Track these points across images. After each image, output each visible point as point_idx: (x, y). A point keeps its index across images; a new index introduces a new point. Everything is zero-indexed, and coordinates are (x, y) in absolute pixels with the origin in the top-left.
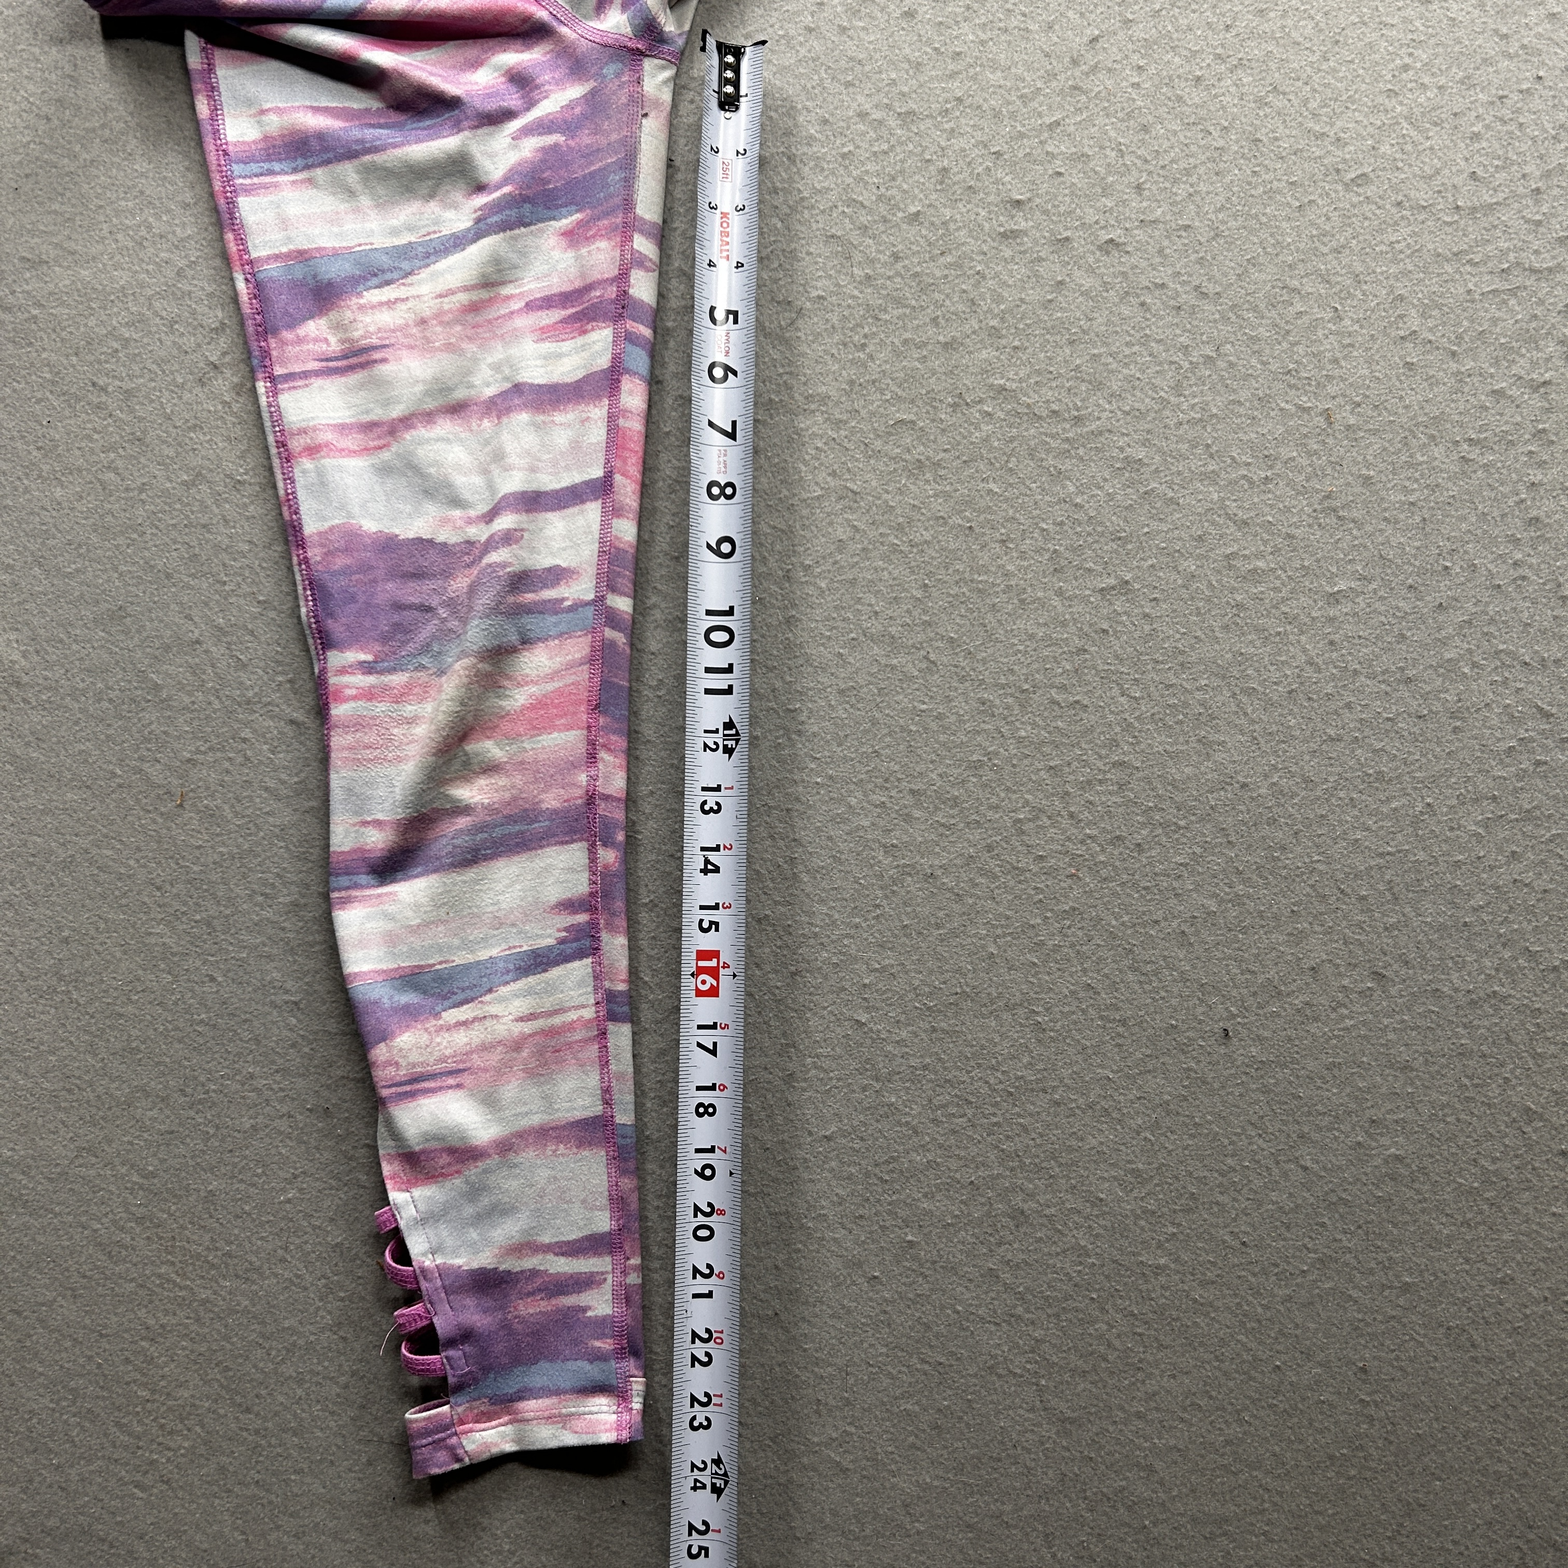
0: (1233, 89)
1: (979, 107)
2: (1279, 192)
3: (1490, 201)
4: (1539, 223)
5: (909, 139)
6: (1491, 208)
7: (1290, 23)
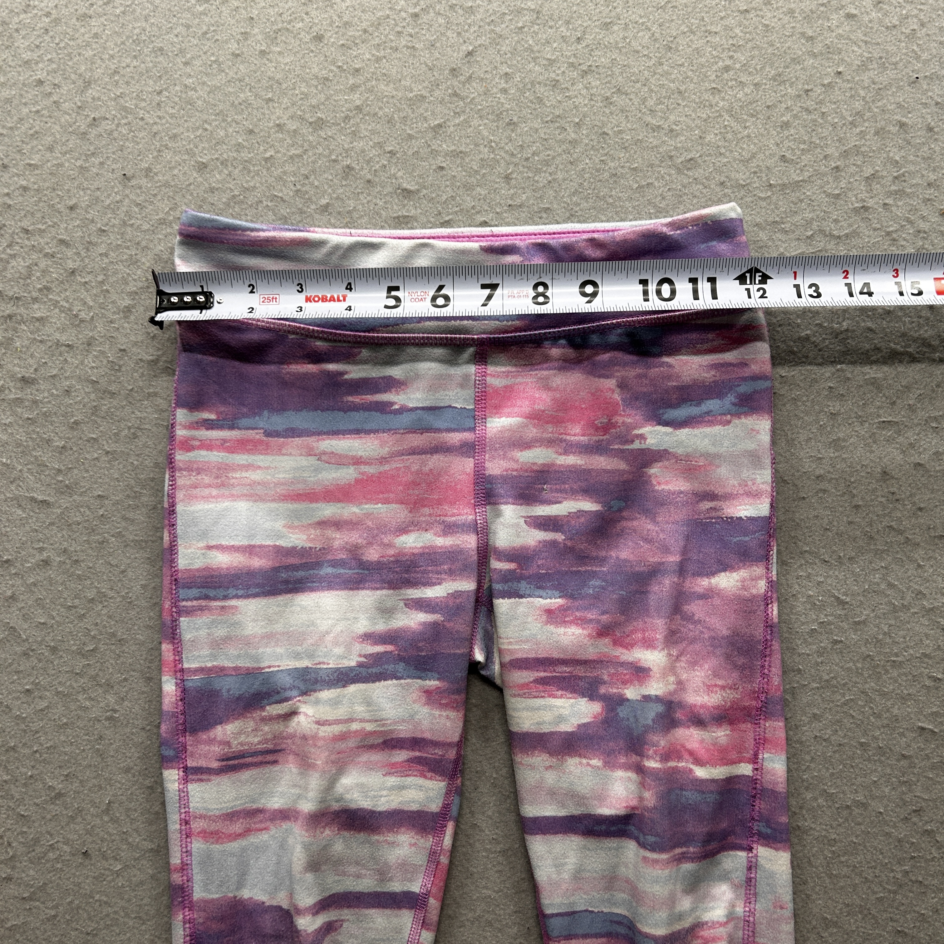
0: (584, 92)
1: (376, 114)
2: (623, 176)
3: (797, 179)
4: (837, 196)
5: (319, 143)
6: (797, 185)
7: (630, 34)
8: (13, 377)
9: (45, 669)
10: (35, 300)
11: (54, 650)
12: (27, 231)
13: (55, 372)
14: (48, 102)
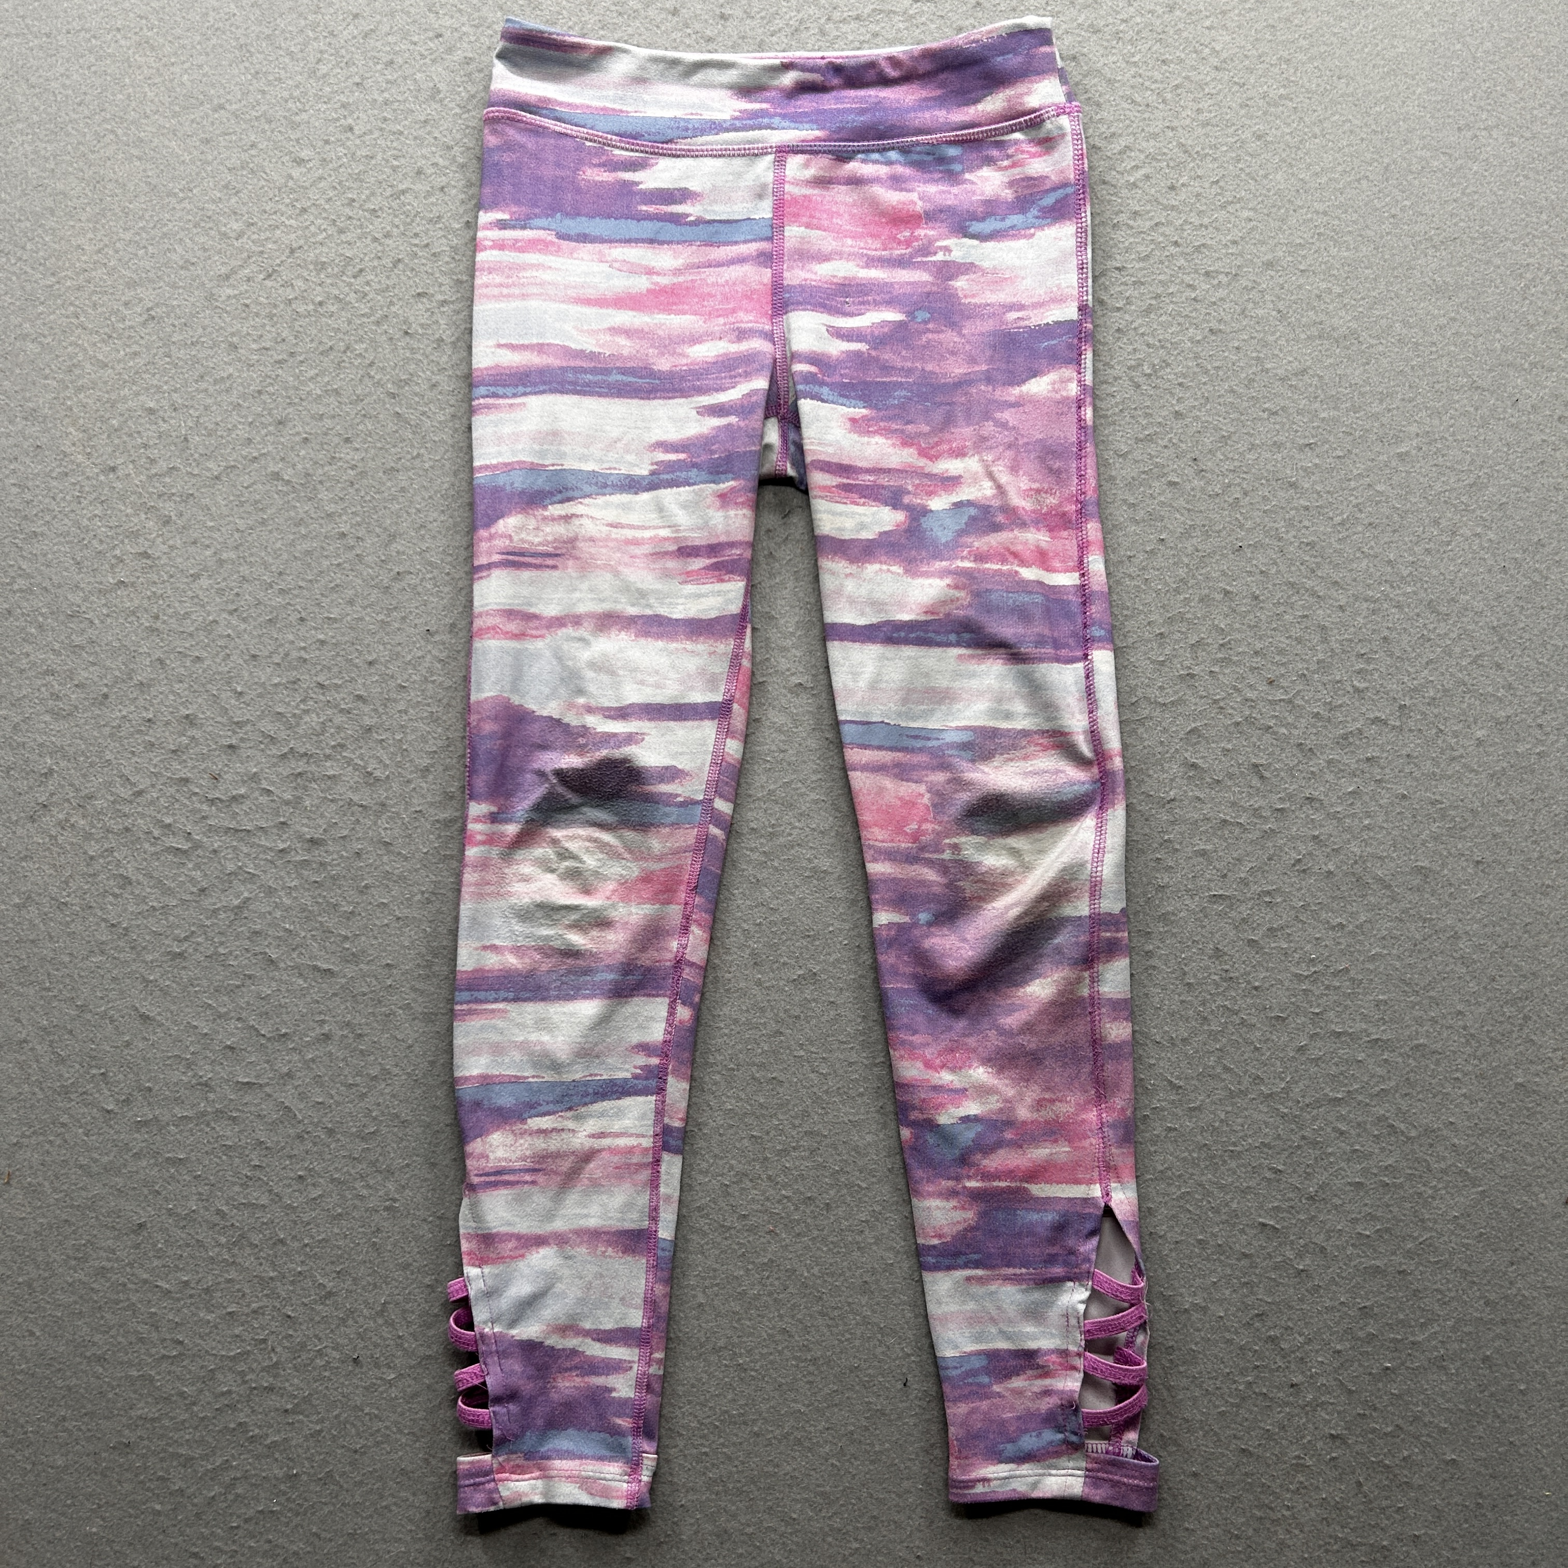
8: (300, 837)
9: (320, 1154)
10: (328, 757)
11: (331, 1132)
12: (321, 686)
13: (345, 833)
14: (350, 555)
